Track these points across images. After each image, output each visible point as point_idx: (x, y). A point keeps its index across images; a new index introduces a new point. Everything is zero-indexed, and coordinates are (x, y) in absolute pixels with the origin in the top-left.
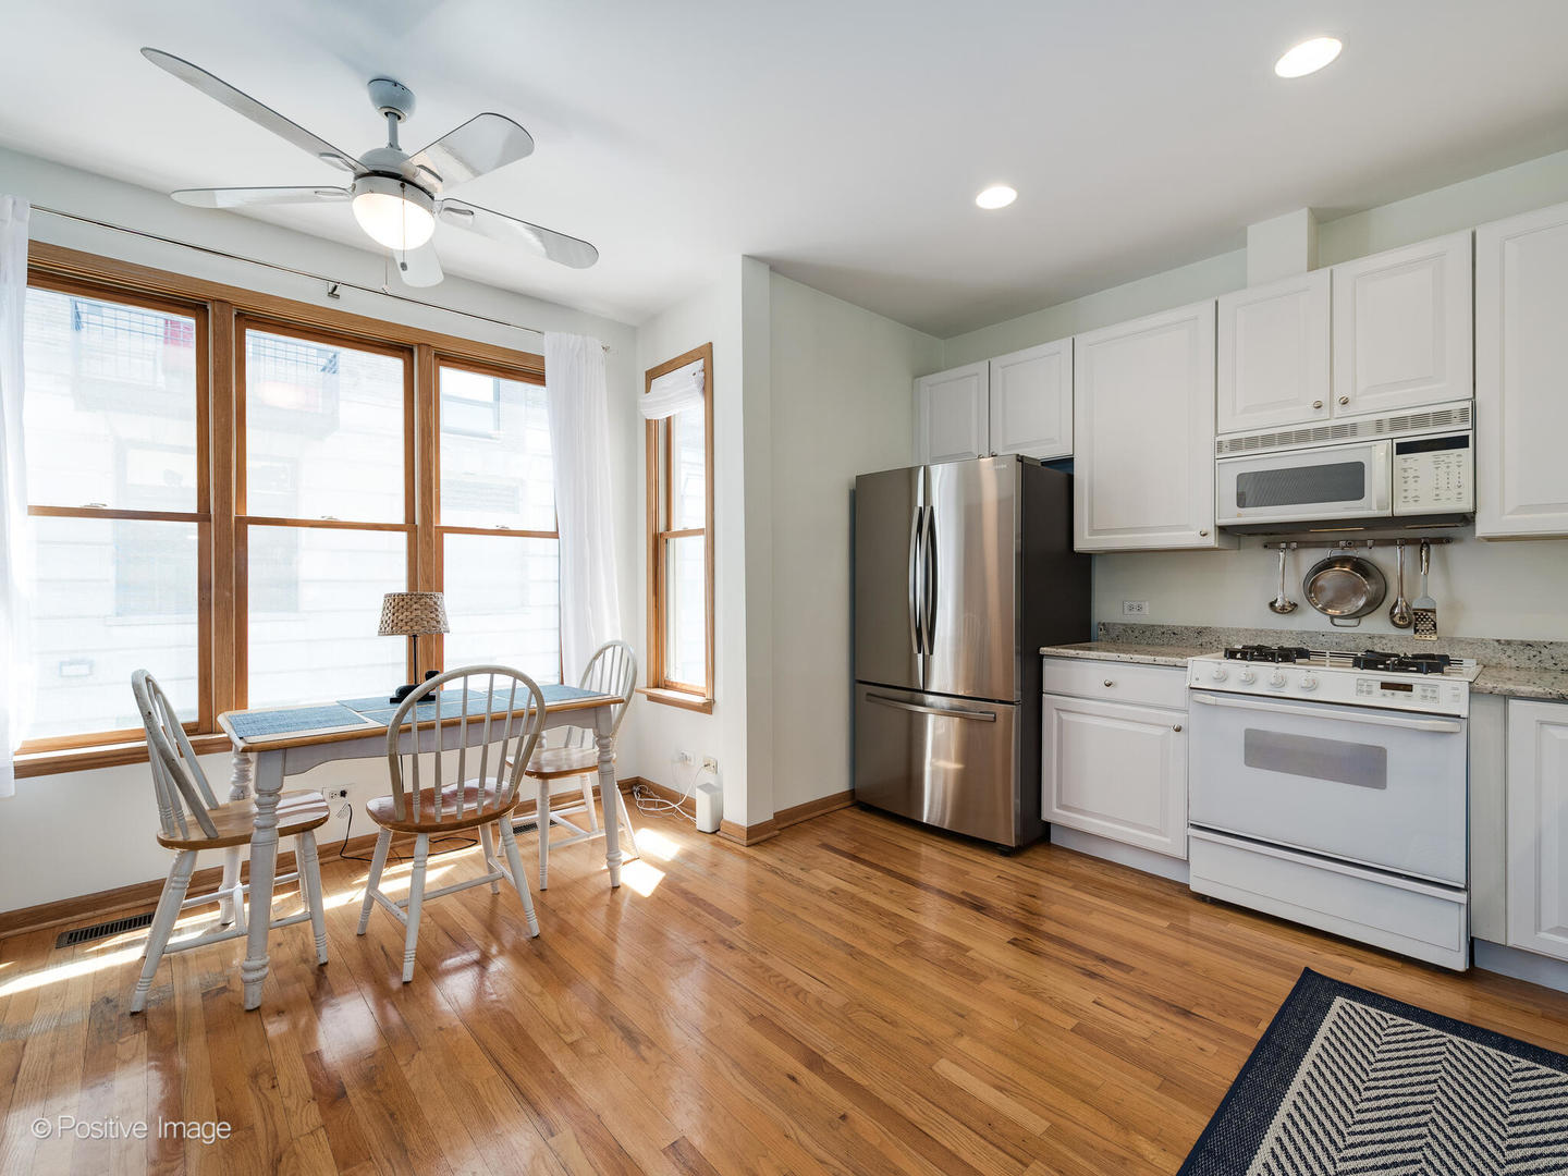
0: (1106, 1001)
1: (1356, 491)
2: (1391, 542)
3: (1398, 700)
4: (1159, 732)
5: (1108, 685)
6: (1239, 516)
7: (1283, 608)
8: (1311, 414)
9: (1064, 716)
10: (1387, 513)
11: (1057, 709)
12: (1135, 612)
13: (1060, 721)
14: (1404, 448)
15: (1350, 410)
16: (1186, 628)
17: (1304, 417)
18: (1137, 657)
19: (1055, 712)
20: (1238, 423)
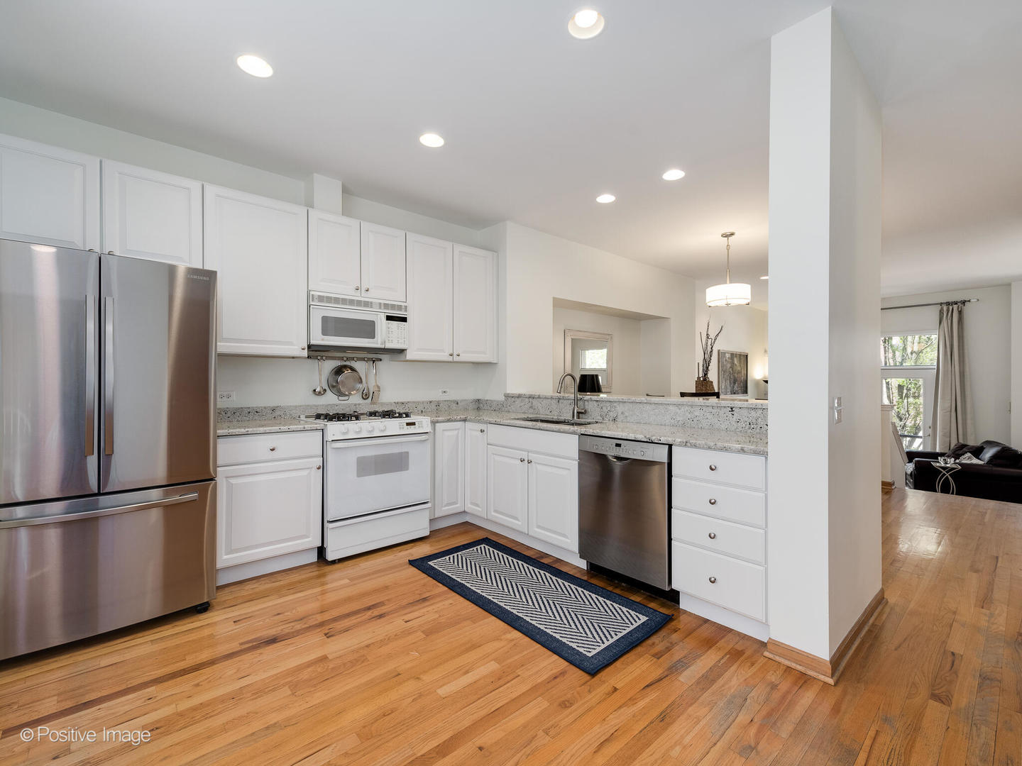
0: (407, 618)
1: (372, 336)
2: (363, 359)
3: (411, 430)
4: (305, 473)
5: (272, 450)
6: (323, 340)
7: (320, 393)
8: (353, 292)
9: (233, 481)
10: (383, 347)
11: (227, 477)
12: (225, 399)
13: (230, 487)
14: (389, 318)
15: (369, 294)
16: (265, 408)
17: (350, 293)
18: (267, 429)
19: (224, 479)
20: (322, 287)
